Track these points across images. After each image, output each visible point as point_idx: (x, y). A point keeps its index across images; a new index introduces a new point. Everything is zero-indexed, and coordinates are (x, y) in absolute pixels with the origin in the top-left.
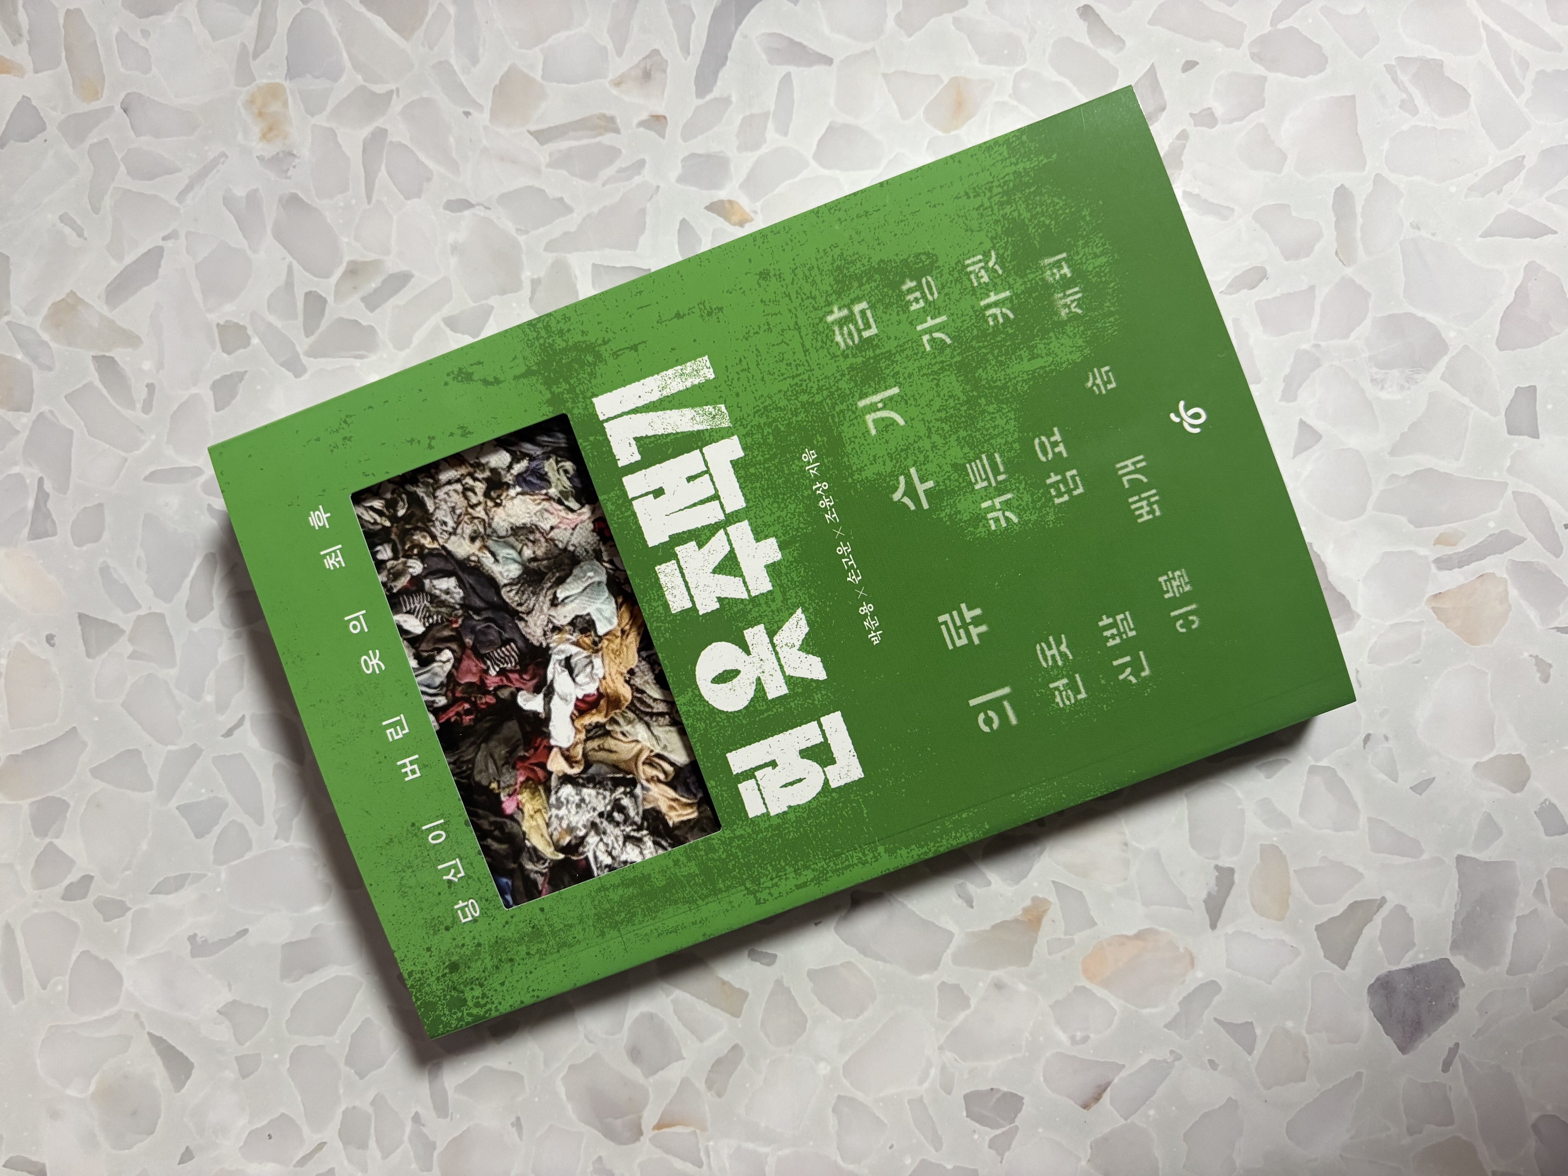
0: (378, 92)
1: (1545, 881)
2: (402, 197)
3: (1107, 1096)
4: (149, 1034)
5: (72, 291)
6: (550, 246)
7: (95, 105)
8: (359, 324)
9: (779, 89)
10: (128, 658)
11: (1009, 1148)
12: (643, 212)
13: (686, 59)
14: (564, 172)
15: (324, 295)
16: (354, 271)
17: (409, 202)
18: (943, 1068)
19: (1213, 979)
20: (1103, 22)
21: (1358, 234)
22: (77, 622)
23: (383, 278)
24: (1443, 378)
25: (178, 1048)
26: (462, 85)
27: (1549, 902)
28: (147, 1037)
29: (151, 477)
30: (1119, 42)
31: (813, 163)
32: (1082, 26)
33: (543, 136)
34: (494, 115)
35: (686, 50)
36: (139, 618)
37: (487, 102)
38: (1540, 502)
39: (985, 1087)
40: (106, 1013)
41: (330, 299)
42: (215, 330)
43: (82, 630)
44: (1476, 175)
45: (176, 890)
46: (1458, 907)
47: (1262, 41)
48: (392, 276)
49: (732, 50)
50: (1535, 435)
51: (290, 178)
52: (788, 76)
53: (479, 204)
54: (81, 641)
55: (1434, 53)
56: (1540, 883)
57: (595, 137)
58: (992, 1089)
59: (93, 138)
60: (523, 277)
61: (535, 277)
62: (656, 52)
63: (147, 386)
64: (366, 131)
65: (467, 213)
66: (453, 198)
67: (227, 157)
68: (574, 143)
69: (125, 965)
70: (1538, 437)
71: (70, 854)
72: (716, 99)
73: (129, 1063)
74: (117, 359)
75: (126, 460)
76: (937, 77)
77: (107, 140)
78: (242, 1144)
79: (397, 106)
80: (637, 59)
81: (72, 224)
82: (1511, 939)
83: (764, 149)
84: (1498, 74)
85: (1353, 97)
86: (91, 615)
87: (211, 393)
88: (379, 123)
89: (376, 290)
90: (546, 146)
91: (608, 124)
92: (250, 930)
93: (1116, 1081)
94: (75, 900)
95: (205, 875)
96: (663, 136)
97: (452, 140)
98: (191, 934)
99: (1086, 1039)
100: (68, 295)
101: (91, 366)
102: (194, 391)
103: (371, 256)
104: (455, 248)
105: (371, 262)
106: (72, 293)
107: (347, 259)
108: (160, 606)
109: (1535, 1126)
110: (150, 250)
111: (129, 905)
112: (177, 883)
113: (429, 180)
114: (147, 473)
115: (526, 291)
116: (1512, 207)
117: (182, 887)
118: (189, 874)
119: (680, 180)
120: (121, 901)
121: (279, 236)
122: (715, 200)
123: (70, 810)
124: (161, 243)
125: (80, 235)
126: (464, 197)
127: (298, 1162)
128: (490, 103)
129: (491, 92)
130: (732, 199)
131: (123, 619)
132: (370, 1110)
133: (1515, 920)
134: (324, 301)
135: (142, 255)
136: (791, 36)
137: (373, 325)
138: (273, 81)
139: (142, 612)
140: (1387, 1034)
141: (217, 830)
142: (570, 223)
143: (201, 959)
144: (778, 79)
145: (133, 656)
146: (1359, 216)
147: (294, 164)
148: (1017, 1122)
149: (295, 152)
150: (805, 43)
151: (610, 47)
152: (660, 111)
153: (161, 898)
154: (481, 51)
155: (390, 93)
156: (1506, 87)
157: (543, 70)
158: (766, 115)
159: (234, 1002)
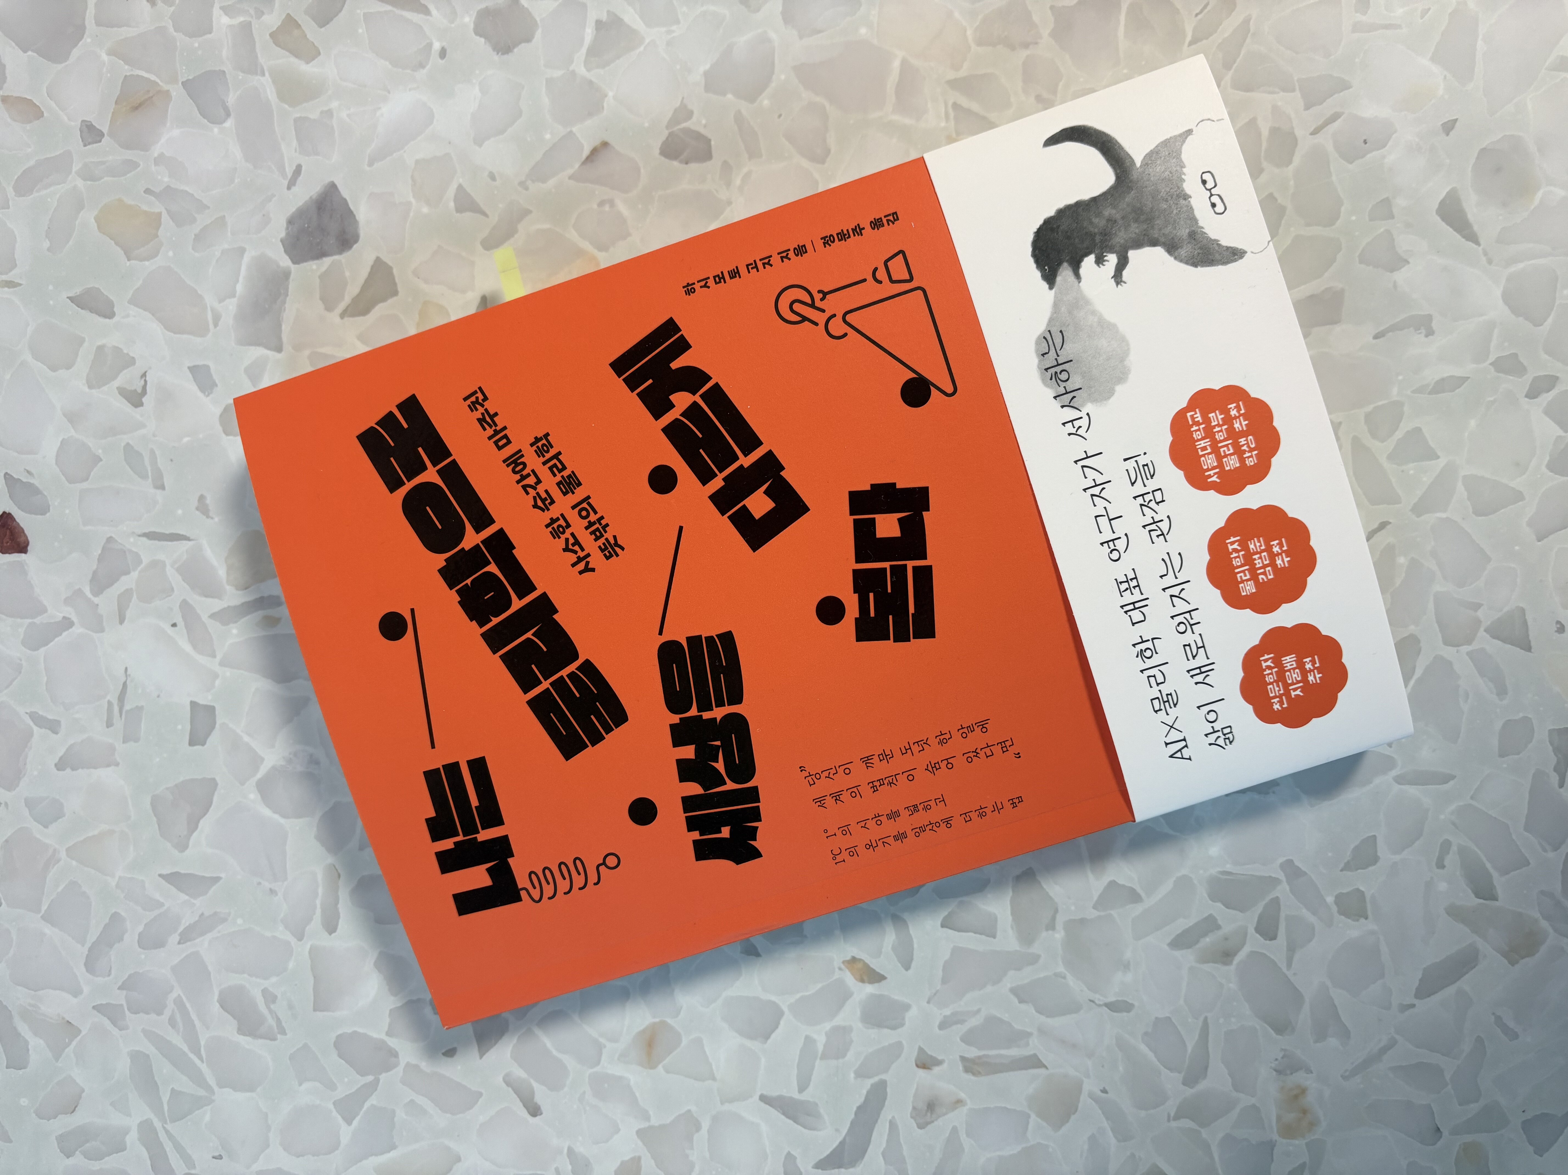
0: (1188, 1120)
1: (211, 326)
2: (1174, 1020)
3: (586, 152)
4: (1477, 243)
5: (1513, 965)
6: (1034, 959)
7: (1468, 1138)
8: (1224, 905)
9: (810, 1080)
10: (1482, 605)
11: (676, 110)
12: (944, 981)
13: (893, 1117)
14: (1017, 1027)
15: (1258, 935)
16: (1226, 956)
17: (1168, 1015)
18: (728, 184)
19: (487, 252)
20: (521, 1101)
21: (320, 890)
22: (1533, 644)
23: (1197, 946)
24: (262, 760)
25: (1451, 230)
26: (1107, 1119)
27: (209, 308)
28: (1482, 241)
29: (1446, 779)
30: (508, 1081)
31: (785, 1009)
32: (539, 1099)
33: (1033, 1062)
34: (1078, 1087)
35: (893, 1125)
36: (1469, 642)
37: (1084, 1097)
38: (195, 647)
39: (693, 166)
40: (1521, 266)
41: (1251, 930)
42: (1369, 913)
43: (1528, 636)
44: (219, 932)
45: (1443, 379)
46: (283, 308)
47: (387, 1067)
48: (1189, 946)
49: (850, 1120)
50: (193, 704)
51: (1282, 1050)
52: (801, 1090)
53: (1100, 1005)
54: (1529, 624)
55: (245, 1041)
56: (216, 325)
57: (984, 1056)
58: (687, 163)
59: (1474, 1108)
60: (1063, 933)
61: (1050, 932)
62: (921, 1127)
63: (1443, 867)
64: (1203, 1085)
65: (1112, 999)
66: (1125, 1014)
67: (1342, 1076)
68: (1003, 1052)
69: (1498, 310)
70: (192, 702)
71: (1547, 419)
72: (869, 1077)
73: (1500, 218)
74: (1473, 896)
75: (1472, 798)
76: (668, 1072)
77: (1460, 1105)
78: (1394, 136)
79: (1171, 1106)
80: (939, 1122)
81: (1506, 1029)
82: (241, 279)
83: (827, 1026)
84: (194, 1017)
85: (315, 1010)
86: (1518, 649)
87: (1379, 854)
88: (1189, 1092)
89: (1205, 935)
90: (1032, 1053)
91: (971, 1066)
92: (1371, 338)
93: (577, 166)
94: (1545, 376)
95: (1413, 392)
96: (921, 1050)
97: (1121, 1068)
98: (1430, 337)
99: (601, 204)
100: (1517, 962)
101: (1500, 891)
102: (1397, 858)
103: (1207, 967)
104: (1126, 967)
105: (1208, 962)
106: (1513, 963)
107: (1233, 967)
108: (1448, 652)
109: (228, 115)
110: (1429, 996)
111: (1491, 367)
112: (1442, 386)
113: (1146, 1034)
114: (1452, 783)
115: (1060, 920)
116: (193, 901)
117: (1437, 383)
118: (1430, 393)
119: (907, 1007)
120: (1498, 372)
121: (1297, 997)
122: (876, 985)
123: (1545, 462)
124: (1416, 1002)
125: (1499, 1020)
126: (1115, 1014)
127: (1340, 117)
128: (1082, 1098)
129: (1079, 1109)
130: (861, 984)
131: (1484, 642)
132: (1265, 164)
133: (238, 294)
134: (1258, 930)
135: (1437, 992)
136: (795, 1125)
137: (1210, 902)
138: (1288, 1141)
139: (1465, 649)
140: (345, 200)
141: (1399, 434)
142: (1012, 979)
143: (1422, 313)
144: (811, 1089)
145: (1479, 606)
146: (319, 906)
147: (1277, 1062)
148: (666, 133)
149: (1274, 1073)
150: (783, 1117)
151: (963, 1136)
152: (921, 1072)
153: (1458, 372)
154: (1086, 1147)
155: (1177, 1118)
156: (188, 1005)
157: (1028, 1123)
158: (824, 1057)
159: (1392, 271)
